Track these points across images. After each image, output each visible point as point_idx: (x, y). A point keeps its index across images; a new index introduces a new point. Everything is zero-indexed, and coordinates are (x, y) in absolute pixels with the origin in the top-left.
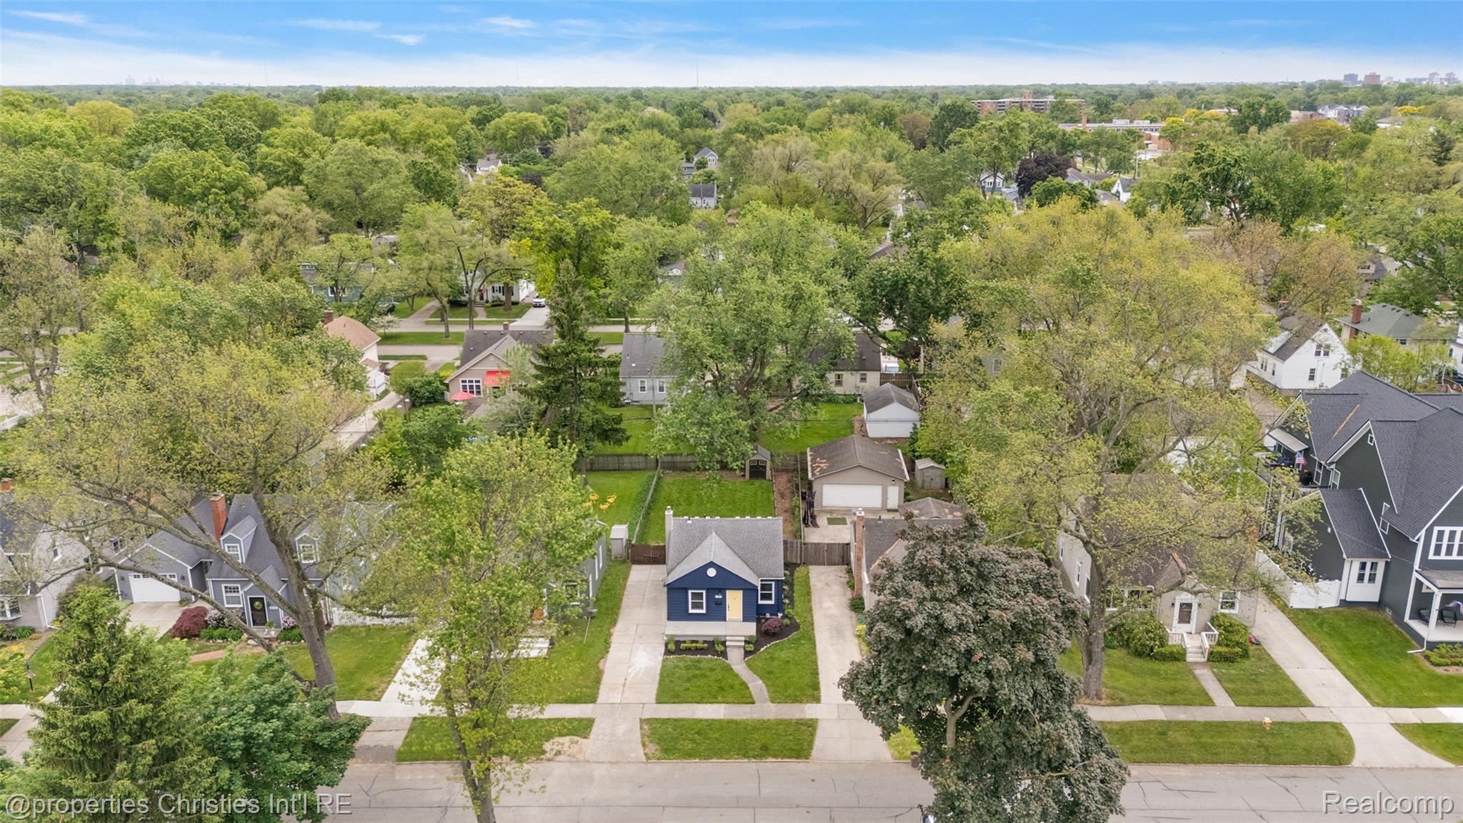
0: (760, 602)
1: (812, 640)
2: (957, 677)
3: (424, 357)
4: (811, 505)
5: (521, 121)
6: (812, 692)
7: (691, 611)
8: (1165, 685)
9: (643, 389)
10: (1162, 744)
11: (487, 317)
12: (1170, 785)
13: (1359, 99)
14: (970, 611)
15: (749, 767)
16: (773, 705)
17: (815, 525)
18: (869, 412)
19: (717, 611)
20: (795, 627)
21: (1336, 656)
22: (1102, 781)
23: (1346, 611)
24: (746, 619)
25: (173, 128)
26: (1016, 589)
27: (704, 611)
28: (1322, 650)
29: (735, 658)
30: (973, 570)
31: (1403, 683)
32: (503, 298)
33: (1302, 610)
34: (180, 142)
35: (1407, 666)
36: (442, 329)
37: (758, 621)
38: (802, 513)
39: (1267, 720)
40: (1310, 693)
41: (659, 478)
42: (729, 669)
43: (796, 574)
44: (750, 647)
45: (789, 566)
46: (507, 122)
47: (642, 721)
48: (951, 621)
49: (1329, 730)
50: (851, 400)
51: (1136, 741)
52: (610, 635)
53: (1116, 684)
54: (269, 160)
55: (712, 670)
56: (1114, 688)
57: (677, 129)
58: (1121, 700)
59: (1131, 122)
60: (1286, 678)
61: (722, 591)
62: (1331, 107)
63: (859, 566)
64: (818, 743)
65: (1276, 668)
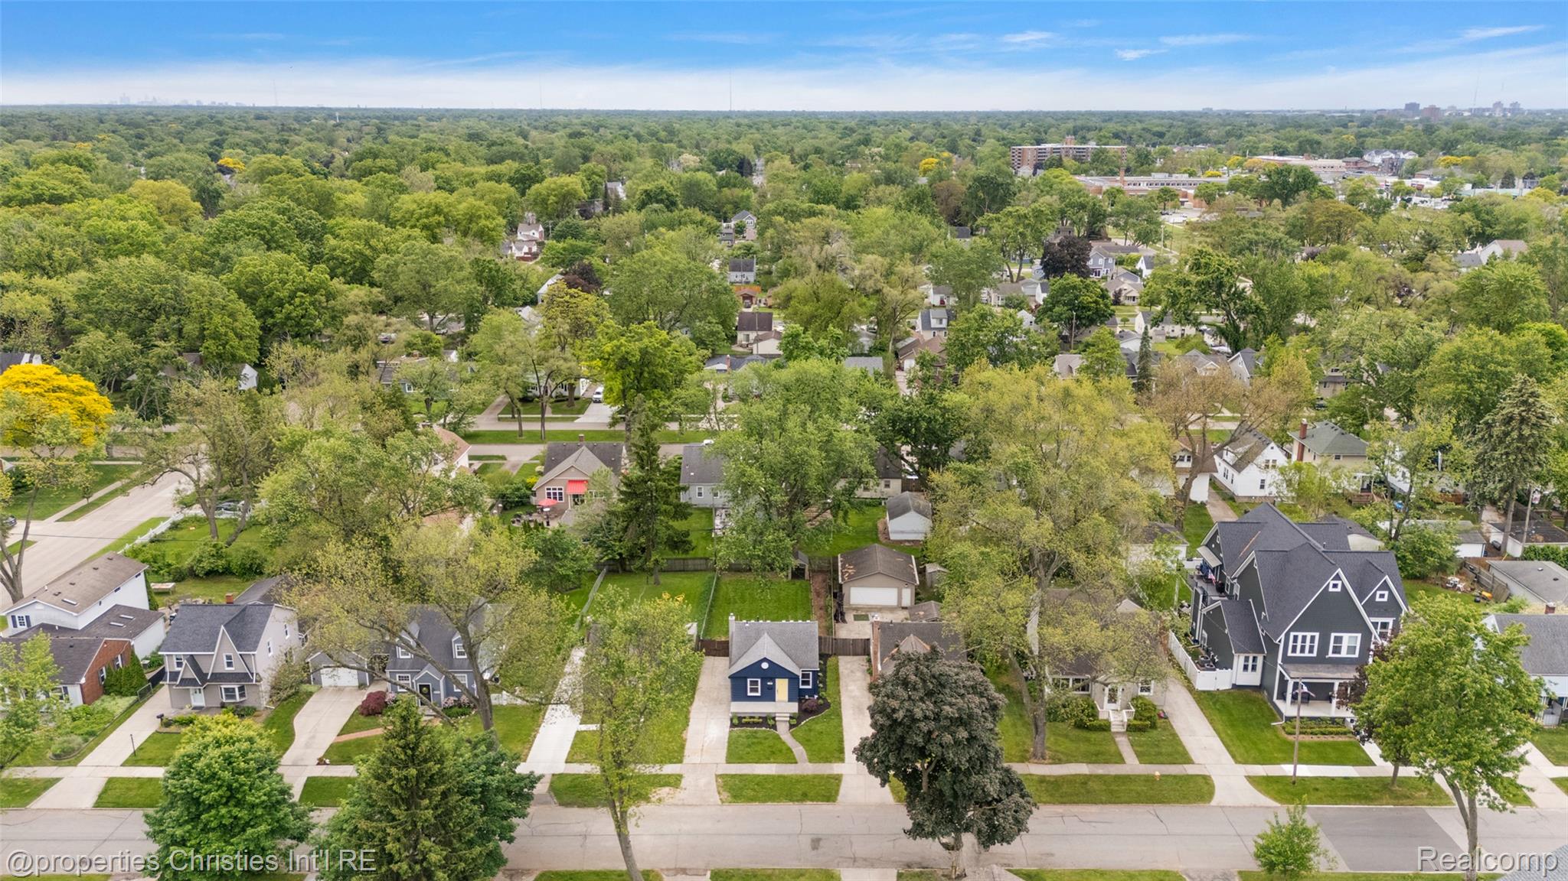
0: (801, 687)
1: (839, 716)
2: (924, 748)
3: (503, 458)
4: (840, 605)
5: (562, 187)
6: (838, 755)
7: (749, 694)
8: (1093, 749)
9: (700, 494)
10: (1083, 791)
11: (553, 413)
12: (1084, 819)
13: (1407, 143)
14: (931, 706)
15: (793, 808)
16: (810, 765)
17: (844, 621)
18: (891, 518)
19: (769, 695)
20: (827, 705)
21: (1220, 727)
22: (1016, 812)
23: (1236, 692)
24: (790, 700)
25: (250, 226)
26: (962, 691)
27: (759, 694)
28: (1211, 722)
29: (783, 730)
30: (934, 681)
31: (1261, 747)
32: (567, 393)
33: (1204, 692)
34: (256, 240)
35: (1268, 734)
36: (514, 427)
37: (800, 701)
38: (833, 611)
39: (1157, 773)
40: (1194, 754)
41: (718, 578)
42: (778, 738)
43: (828, 663)
44: (794, 722)
45: (823, 656)
46: (548, 188)
47: (717, 776)
48: (919, 714)
49: (1201, 780)
50: (876, 503)
51: (1065, 788)
52: (688, 712)
53: (1058, 748)
54: (338, 253)
55: (766, 739)
56: (1057, 751)
57: (715, 188)
58: (1060, 760)
59: (1170, 175)
60: (1180, 743)
61: (773, 679)
62: (1378, 153)
63: (876, 658)
64: (842, 791)
65: (1175, 735)
